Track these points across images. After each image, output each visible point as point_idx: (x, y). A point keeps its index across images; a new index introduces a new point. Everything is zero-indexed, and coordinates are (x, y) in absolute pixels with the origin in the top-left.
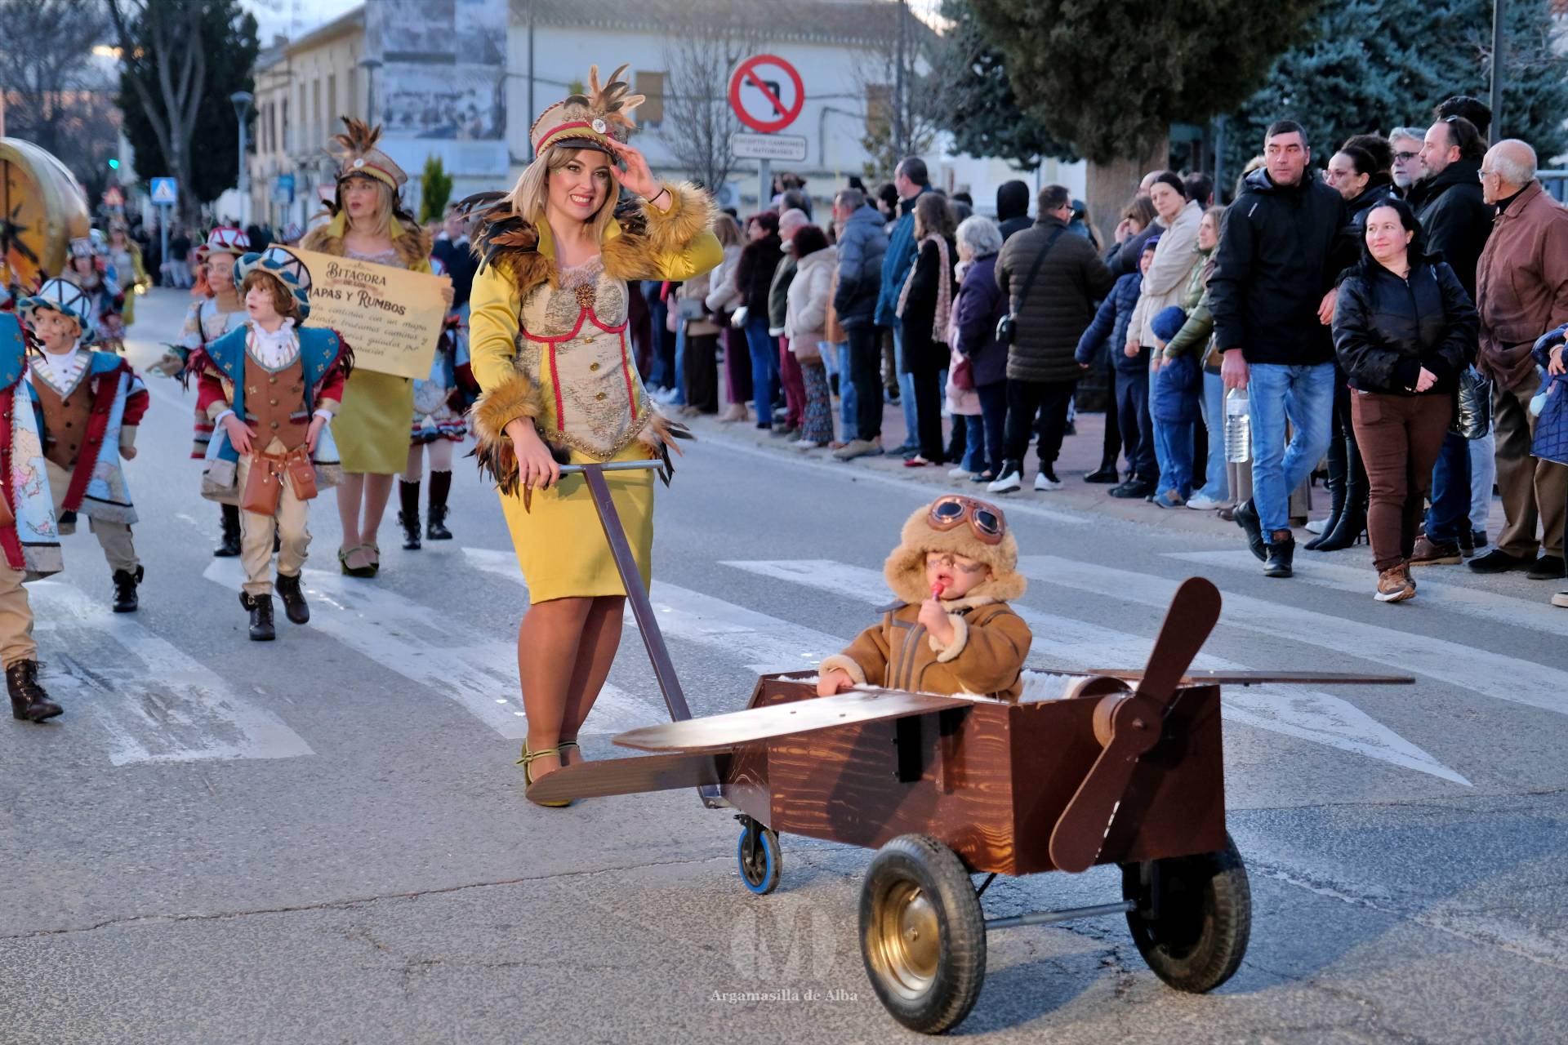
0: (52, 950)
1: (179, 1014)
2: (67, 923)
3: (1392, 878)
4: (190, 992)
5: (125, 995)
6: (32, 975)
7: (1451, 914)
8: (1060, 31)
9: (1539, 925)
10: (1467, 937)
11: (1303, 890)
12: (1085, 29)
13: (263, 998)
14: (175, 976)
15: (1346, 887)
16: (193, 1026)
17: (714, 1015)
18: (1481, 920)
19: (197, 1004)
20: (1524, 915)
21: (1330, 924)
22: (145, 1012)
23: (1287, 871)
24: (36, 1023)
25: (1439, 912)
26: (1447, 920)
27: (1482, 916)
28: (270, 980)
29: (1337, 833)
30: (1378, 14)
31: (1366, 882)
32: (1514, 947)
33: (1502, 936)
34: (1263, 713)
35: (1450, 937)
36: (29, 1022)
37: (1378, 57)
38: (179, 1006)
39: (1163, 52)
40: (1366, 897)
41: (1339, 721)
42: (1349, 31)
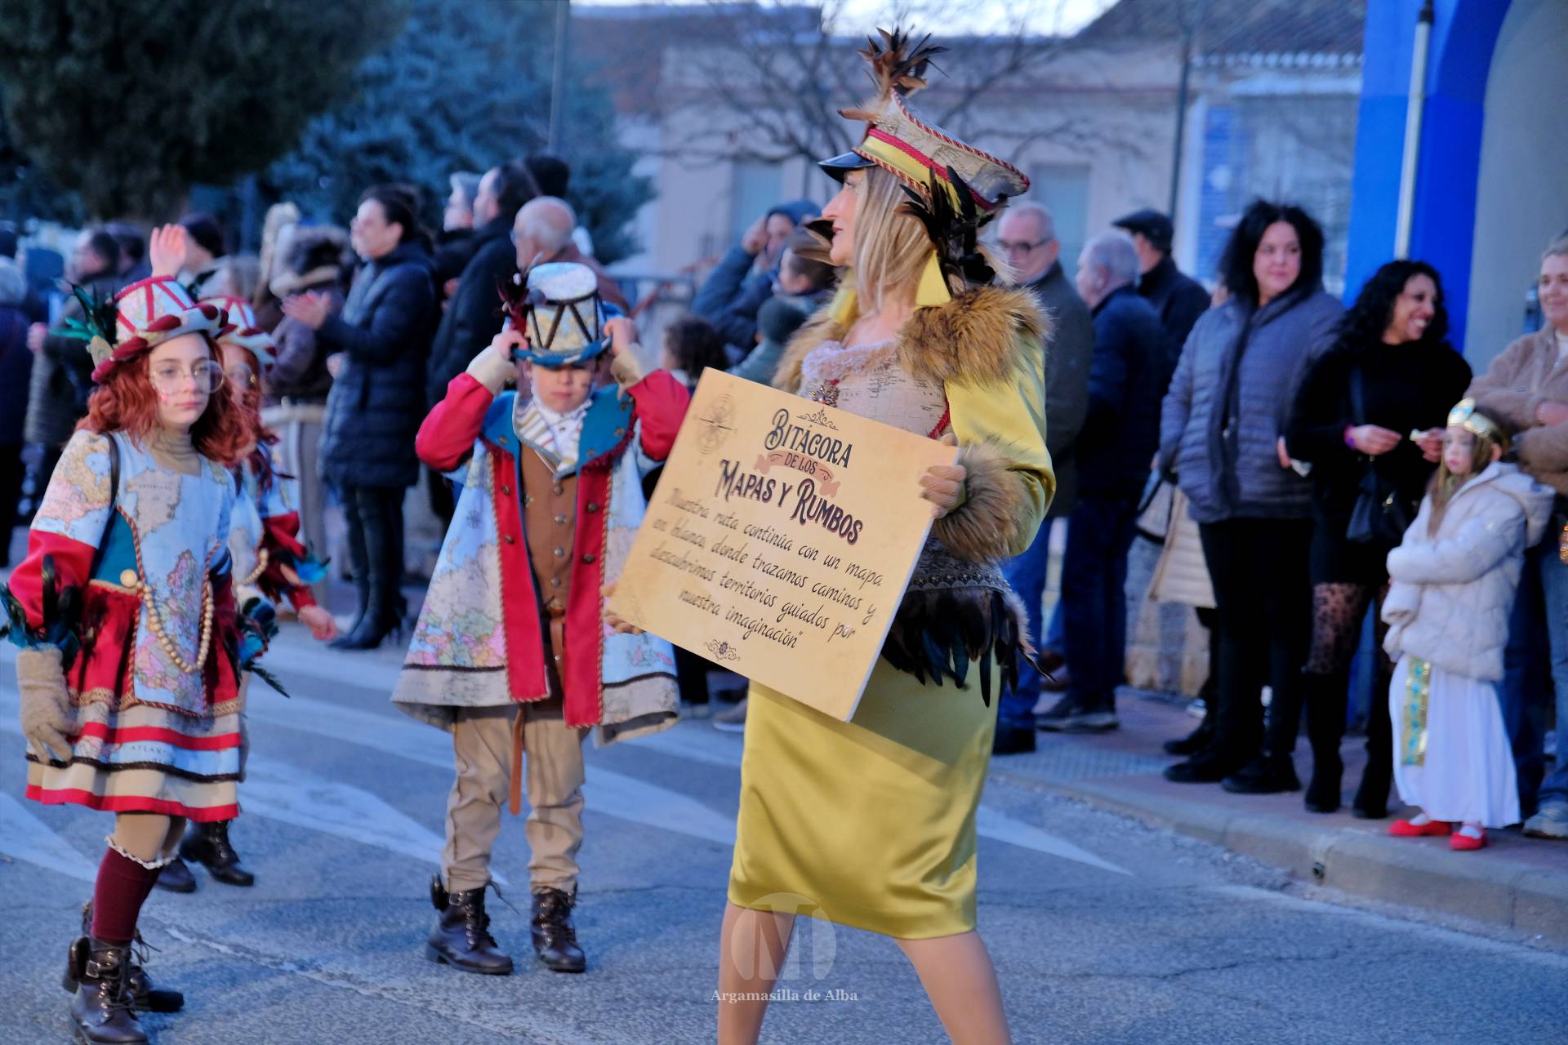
3: (414, 972)
7: (479, 1007)
8: (68, 65)
9: (576, 1019)
10: (496, 1030)
11: (313, 981)
12: (98, 64)
15: (363, 979)
18: (512, 1013)
20: (560, 1009)
21: (341, 1015)
23: (295, 962)
25: (466, 1004)
26: (475, 1013)
27: (514, 1009)
29: (354, 926)
30: (427, 92)
31: (385, 974)
32: (548, 1040)
33: (536, 1029)
34: (275, 802)
35: (478, 1030)
37: (427, 140)
39: (186, 99)
40: (385, 989)
41: (361, 814)
42: (394, 108)
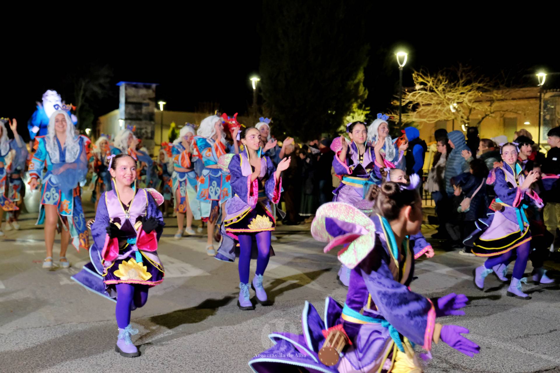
0: (46, 331)
1: (81, 347)
2: (50, 324)
4: (84, 341)
5: (66, 342)
6: (41, 337)
13: (104, 342)
14: (79, 337)
16: (85, 350)
17: (224, 345)
19: (87, 344)
22: (72, 346)
24: (43, 349)
28: (105, 338)
36: (41, 349)
38: (81, 344)
